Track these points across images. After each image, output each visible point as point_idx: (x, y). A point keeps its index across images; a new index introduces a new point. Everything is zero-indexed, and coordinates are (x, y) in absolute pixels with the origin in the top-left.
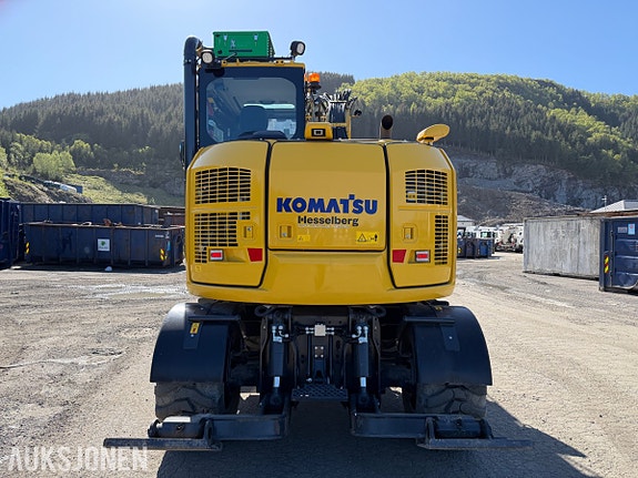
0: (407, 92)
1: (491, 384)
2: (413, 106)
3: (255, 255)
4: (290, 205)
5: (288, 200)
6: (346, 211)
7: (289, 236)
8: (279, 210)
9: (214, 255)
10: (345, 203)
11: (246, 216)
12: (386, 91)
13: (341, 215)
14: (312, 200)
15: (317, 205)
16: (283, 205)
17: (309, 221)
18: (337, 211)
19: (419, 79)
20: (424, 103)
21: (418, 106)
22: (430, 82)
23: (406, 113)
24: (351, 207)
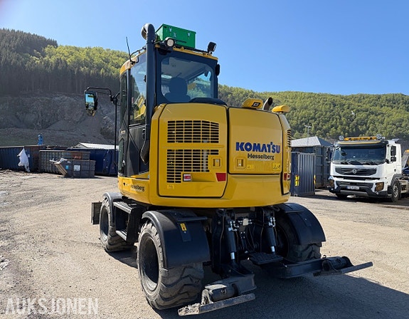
0: (97, 61)
1: (325, 241)
2: (102, 71)
3: (221, 177)
4: (244, 146)
5: (243, 144)
6: (269, 152)
7: (242, 165)
8: (237, 149)
9: (186, 177)
10: (269, 146)
11: (215, 152)
12: (83, 56)
13: (267, 154)
14: (255, 144)
15: (257, 147)
16: (240, 146)
17: (253, 157)
18: (266, 151)
19: (106, 53)
20: (110, 70)
21: (106, 71)
22: (113, 56)
23: (98, 75)
24: (271, 149)
